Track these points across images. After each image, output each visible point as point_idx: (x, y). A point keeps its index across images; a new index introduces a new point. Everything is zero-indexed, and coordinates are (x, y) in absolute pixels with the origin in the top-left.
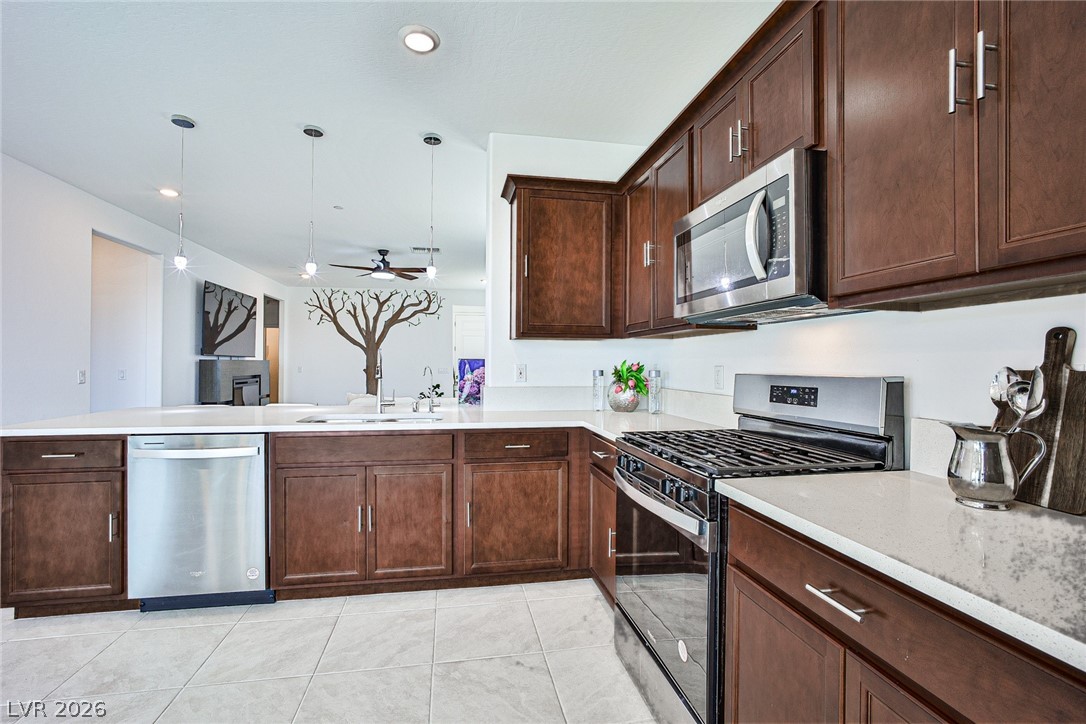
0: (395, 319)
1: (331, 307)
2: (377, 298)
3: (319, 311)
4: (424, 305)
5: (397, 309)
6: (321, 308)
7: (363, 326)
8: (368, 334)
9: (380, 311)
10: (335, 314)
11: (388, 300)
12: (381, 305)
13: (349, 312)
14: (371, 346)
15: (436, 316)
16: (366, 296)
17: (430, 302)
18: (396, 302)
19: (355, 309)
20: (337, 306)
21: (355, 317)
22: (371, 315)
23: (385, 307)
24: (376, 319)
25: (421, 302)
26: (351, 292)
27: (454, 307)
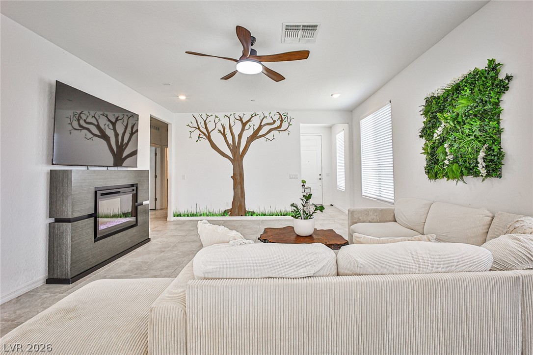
0: (255, 136)
1: (206, 128)
2: (241, 120)
3: (198, 132)
4: (278, 123)
5: (256, 128)
6: (199, 129)
7: (230, 142)
8: (234, 148)
9: (243, 130)
10: (209, 133)
11: (249, 121)
12: (244, 125)
13: (220, 131)
14: (237, 158)
15: (287, 132)
16: (232, 118)
17: (282, 121)
18: (256, 122)
19: (224, 129)
20: (211, 126)
21: (224, 135)
22: (237, 132)
23: (247, 127)
24: (240, 136)
25: (275, 122)
26: (221, 115)
27: (301, 125)
